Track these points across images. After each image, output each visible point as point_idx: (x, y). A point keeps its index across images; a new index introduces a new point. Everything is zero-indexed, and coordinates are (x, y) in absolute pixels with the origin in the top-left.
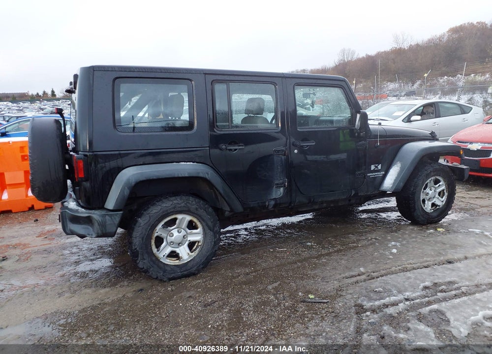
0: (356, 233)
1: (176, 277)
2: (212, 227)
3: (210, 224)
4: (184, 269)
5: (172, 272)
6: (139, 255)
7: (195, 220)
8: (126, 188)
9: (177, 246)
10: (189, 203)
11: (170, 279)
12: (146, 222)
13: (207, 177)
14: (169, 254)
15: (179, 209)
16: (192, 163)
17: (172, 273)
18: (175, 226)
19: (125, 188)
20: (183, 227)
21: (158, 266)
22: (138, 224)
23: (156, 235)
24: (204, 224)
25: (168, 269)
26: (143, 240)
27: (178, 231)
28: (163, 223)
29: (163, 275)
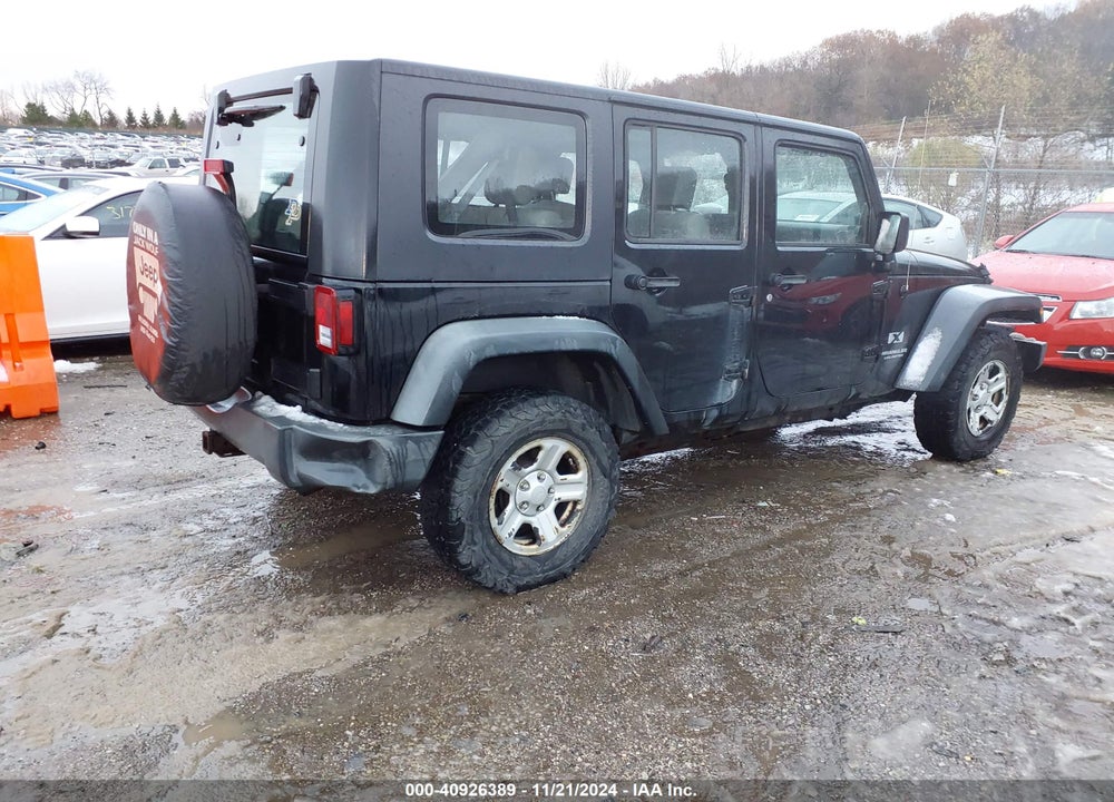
0: (845, 478)
1: (533, 582)
2: (608, 466)
3: (606, 462)
4: (549, 564)
5: (527, 572)
6: (466, 534)
7: (576, 452)
8: (456, 374)
9: (535, 512)
10: (570, 413)
11: (519, 589)
12: (484, 455)
13: (613, 352)
14: (519, 530)
15: (550, 427)
16: (577, 318)
17: (525, 575)
18: (535, 465)
19: (453, 375)
20: (549, 468)
21: (501, 560)
22: (466, 461)
23: (499, 485)
24: (594, 462)
25: (518, 564)
26: (475, 497)
27: (539, 478)
28: (514, 458)
29: (509, 581)
